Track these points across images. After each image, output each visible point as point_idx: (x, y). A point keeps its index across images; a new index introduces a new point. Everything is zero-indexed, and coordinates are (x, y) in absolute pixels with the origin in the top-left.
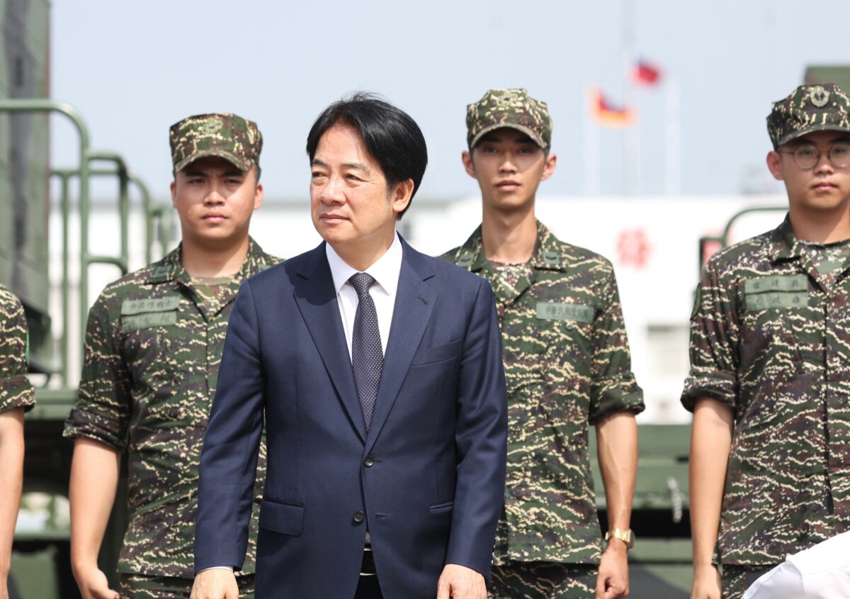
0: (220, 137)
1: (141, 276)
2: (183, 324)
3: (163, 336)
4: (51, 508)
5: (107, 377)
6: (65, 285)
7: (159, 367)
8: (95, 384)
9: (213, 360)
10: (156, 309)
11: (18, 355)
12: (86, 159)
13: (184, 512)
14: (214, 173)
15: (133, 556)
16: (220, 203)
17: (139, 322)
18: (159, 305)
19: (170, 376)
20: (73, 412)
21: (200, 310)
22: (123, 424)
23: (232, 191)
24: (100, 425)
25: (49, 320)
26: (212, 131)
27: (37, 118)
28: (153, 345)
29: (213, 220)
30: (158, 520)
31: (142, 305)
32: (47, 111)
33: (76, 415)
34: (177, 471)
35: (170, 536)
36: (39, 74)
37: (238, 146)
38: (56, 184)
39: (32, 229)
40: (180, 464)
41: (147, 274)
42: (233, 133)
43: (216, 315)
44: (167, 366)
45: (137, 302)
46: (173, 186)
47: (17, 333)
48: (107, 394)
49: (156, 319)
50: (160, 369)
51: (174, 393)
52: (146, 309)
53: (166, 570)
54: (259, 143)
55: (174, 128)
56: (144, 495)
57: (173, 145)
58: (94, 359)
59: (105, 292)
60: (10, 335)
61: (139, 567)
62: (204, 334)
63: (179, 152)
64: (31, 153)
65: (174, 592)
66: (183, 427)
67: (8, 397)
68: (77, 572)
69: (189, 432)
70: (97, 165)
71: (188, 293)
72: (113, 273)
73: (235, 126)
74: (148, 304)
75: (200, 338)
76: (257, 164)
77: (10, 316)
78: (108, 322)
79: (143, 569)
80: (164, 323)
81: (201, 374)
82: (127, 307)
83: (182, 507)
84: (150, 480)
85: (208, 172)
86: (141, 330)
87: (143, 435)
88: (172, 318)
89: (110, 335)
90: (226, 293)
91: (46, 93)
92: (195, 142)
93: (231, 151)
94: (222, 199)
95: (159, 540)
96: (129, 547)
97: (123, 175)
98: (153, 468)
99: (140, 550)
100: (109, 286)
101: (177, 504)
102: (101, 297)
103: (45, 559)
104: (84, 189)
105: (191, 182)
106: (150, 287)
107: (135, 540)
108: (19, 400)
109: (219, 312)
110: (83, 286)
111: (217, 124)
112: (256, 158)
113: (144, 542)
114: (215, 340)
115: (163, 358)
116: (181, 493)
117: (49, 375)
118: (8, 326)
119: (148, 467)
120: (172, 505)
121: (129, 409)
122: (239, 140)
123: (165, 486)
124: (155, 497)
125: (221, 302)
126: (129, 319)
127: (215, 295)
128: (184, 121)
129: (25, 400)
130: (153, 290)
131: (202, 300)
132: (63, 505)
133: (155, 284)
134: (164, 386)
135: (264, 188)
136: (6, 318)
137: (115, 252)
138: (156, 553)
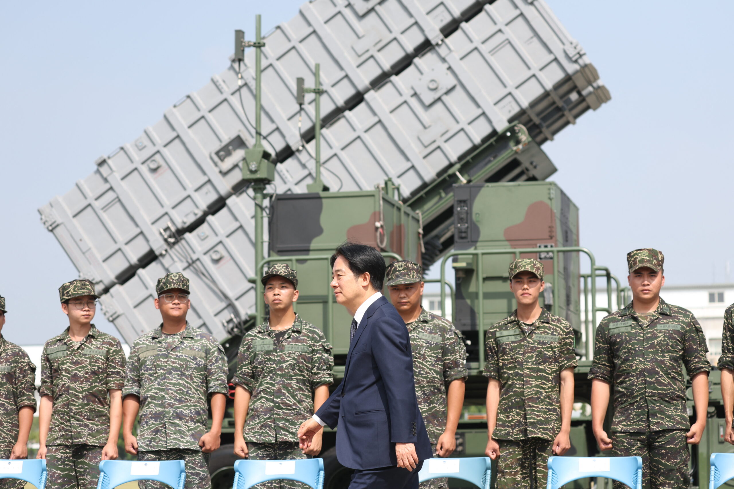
0: (648, 258)
1: (617, 314)
2: (634, 331)
3: (626, 336)
4: (583, 408)
5: (605, 354)
6: (586, 322)
7: (625, 348)
8: (600, 357)
9: (646, 345)
10: (622, 325)
11: (570, 346)
12: (594, 269)
13: (637, 406)
14: (645, 273)
15: (617, 425)
16: (648, 285)
17: (616, 331)
18: (624, 324)
19: (629, 352)
20: (591, 369)
21: (640, 326)
22: (611, 372)
23: (654, 280)
24: (603, 373)
25: (581, 334)
26: (644, 256)
27: (574, 254)
28: (622, 339)
29: (645, 292)
30: (627, 410)
31: (617, 324)
32: (578, 251)
33: (592, 370)
34: (633, 390)
35: (632, 416)
36: (575, 237)
37: (655, 262)
38: (582, 280)
39: (573, 298)
40: (635, 387)
41: (619, 313)
42: (653, 256)
43: (647, 327)
44: (628, 348)
45: (615, 324)
46: (629, 277)
47: (570, 337)
48: (605, 361)
49: (623, 330)
50: (625, 349)
51: (631, 358)
52: (619, 326)
53: (631, 429)
54: (663, 259)
55: (629, 254)
56: (620, 401)
57: (629, 261)
58: (599, 347)
59: (603, 320)
60: (567, 338)
61: (620, 429)
62: (642, 335)
63: (631, 264)
64: (572, 268)
65: (634, 439)
66: (635, 372)
67: (567, 363)
68: (595, 433)
69: (637, 374)
70: (598, 272)
71: (635, 319)
72: (606, 314)
73: (653, 253)
74: (619, 324)
75: (641, 336)
76: (662, 268)
77: (567, 331)
78: (604, 332)
79: (621, 430)
80: (626, 331)
81: (641, 350)
82: (611, 326)
83: (636, 404)
84: (623, 395)
85: (643, 273)
86: (617, 334)
87: (619, 376)
88: (629, 329)
89: (605, 337)
90: (651, 319)
91: (578, 244)
92: (637, 260)
93: (652, 264)
94: (649, 283)
95: (627, 418)
96: (615, 421)
97: (608, 276)
98: (623, 390)
99: (620, 422)
100: (604, 318)
101: (634, 403)
102: (601, 322)
103: (581, 428)
104: (593, 283)
105: (636, 276)
106: (620, 318)
107: (618, 418)
108: (571, 364)
109: (648, 326)
110: (594, 322)
111: (646, 253)
112: (662, 266)
113: (621, 419)
114: (647, 337)
115: (626, 344)
116: (635, 398)
117: (581, 356)
118: (566, 335)
119: (621, 390)
120: (632, 404)
121: (613, 366)
122: (655, 259)
123: (628, 397)
124: (625, 402)
125: (649, 322)
126: (612, 330)
127: (646, 319)
128: (633, 252)
129: (574, 364)
130: (622, 319)
131: (641, 321)
132: (588, 408)
133: (622, 316)
134: (627, 356)
135: (665, 277)
136: (565, 332)
137: (606, 306)
138: (626, 423)
